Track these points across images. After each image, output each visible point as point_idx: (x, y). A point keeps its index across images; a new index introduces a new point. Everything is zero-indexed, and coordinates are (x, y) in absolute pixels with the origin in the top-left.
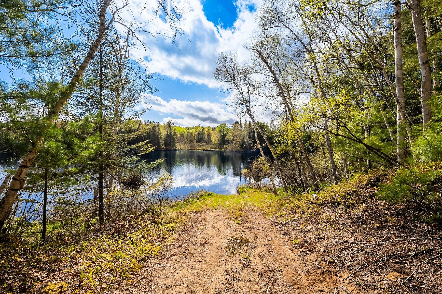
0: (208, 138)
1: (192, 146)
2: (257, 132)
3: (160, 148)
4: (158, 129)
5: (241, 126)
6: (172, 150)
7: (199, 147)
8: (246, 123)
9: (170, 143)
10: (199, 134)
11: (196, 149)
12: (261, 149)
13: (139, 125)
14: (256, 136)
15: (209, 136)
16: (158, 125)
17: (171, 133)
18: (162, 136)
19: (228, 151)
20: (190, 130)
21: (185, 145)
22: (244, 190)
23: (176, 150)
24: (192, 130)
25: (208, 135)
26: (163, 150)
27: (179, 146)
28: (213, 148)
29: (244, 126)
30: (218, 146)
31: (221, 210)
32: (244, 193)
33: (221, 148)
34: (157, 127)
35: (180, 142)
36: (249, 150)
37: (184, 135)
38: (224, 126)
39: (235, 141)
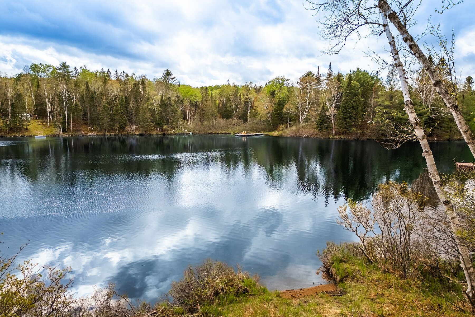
1: (213, 127)
4: (144, 89)
5: (318, 80)
6: (171, 134)
7: (228, 127)
8: (330, 75)
11: (221, 133)
12: (424, 143)
13: (105, 82)
15: (249, 104)
16: (143, 81)
18: (151, 104)
19: (288, 135)
20: (210, 92)
23: (180, 134)
24: (214, 92)
25: (246, 103)
29: (324, 81)
34: (141, 87)
35: (189, 118)
36: (336, 134)
37: (196, 102)
38: (281, 82)
39: (305, 114)
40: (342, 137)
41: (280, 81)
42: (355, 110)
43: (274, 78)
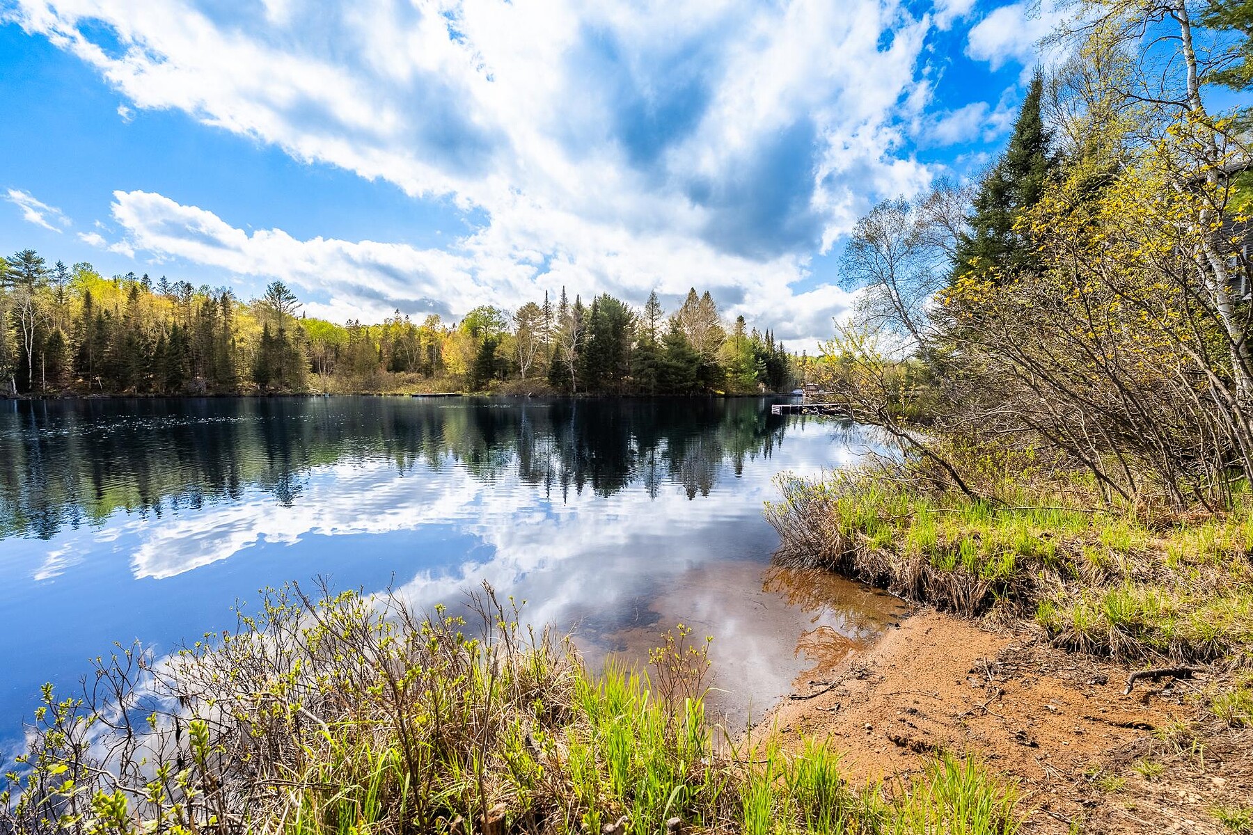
0: (431, 357)
1: (369, 385)
3: (235, 388)
4: (226, 312)
5: (546, 313)
6: (286, 396)
7: (399, 387)
8: (564, 305)
9: (279, 370)
10: (399, 342)
11: (386, 394)
13: (134, 294)
15: (435, 351)
16: (224, 299)
17: (281, 331)
18: (242, 340)
19: (503, 395)
20: (364, 329)
21: (344, 379)
23: (305, 396)
25: (430, 348)
26: (248, 393)
27: (316, 384)
28: (449, 390)
29: (556, 313)
30: (468, 382)
33: (477, 389)
34: (220, 308)
35: (322, 369)
36: (578, 391)
37: (338, 346)
38: (487, 315)
39: (529, 363)
40: (587, 394)
41: (486, 312)
42: (605, 353)
43: (476, 309)
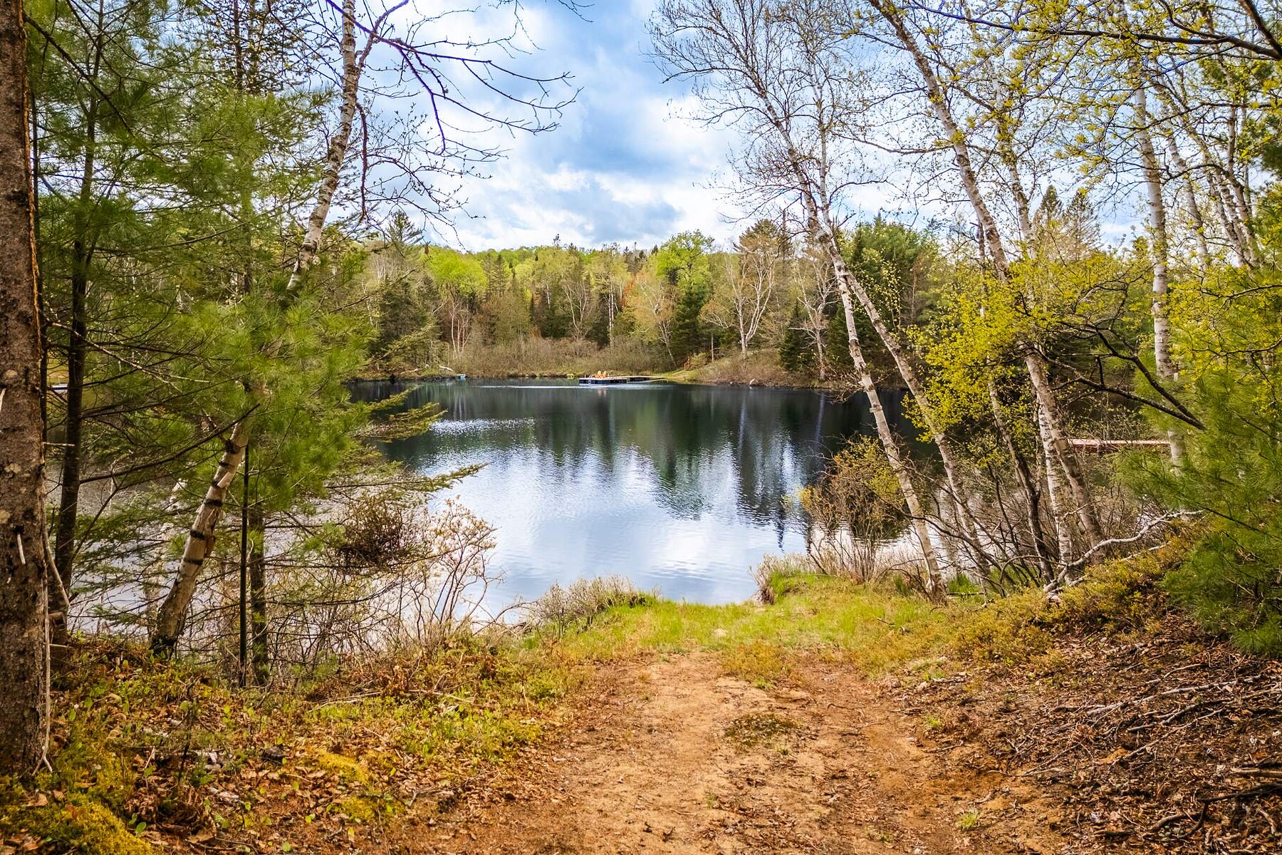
0: (605, 311)
1: (519, 360)
2: (857, 316)
5: (785, 243)
6: (412, 380)
7: (559, 362)
10: (559, 289)
11: (541, 374)
14: (853, 336)
15: (612, 301)
17: (406, 284)
19: (711, 380)
21: (484, 349)
22: (794, 581)
24: (518, 269)
25: (605, 296)
28: (631, 369)
31: (696, 654)
32: (792, 599)
35: (456, 336)
36: (827, 378)
37: (473, 295)
38: (692, 245)
39: (753, 329)
40: (842, 385)
41: (690, 242)
43: (676, 236)
